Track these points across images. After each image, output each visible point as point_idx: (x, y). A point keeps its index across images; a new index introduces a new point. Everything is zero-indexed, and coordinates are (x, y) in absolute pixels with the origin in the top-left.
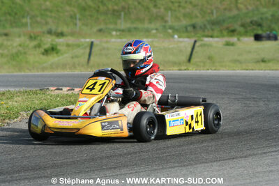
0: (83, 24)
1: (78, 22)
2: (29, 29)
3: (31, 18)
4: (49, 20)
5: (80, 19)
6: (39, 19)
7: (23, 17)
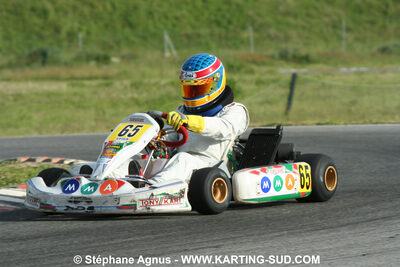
0: (357, 39)
1: (344, 34)
2: (252, 51)
3: (256, 30)
4: (292, 33)
5: (348, 30)
6: (272, 31)
7: (244, 28)
